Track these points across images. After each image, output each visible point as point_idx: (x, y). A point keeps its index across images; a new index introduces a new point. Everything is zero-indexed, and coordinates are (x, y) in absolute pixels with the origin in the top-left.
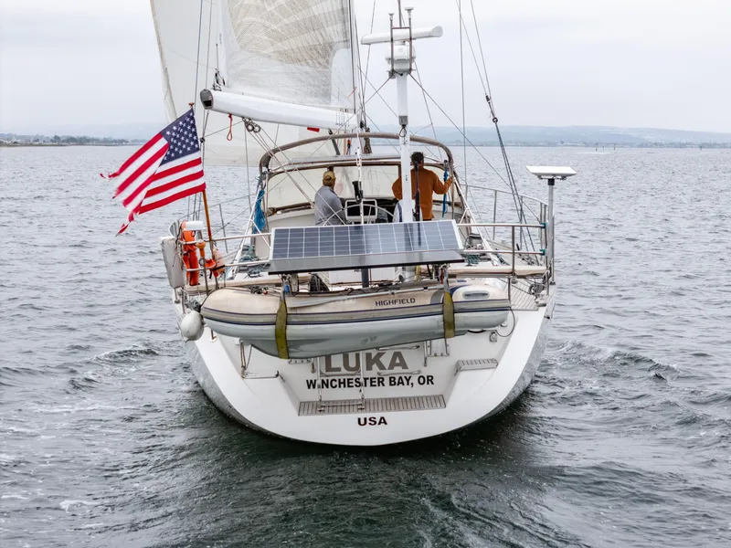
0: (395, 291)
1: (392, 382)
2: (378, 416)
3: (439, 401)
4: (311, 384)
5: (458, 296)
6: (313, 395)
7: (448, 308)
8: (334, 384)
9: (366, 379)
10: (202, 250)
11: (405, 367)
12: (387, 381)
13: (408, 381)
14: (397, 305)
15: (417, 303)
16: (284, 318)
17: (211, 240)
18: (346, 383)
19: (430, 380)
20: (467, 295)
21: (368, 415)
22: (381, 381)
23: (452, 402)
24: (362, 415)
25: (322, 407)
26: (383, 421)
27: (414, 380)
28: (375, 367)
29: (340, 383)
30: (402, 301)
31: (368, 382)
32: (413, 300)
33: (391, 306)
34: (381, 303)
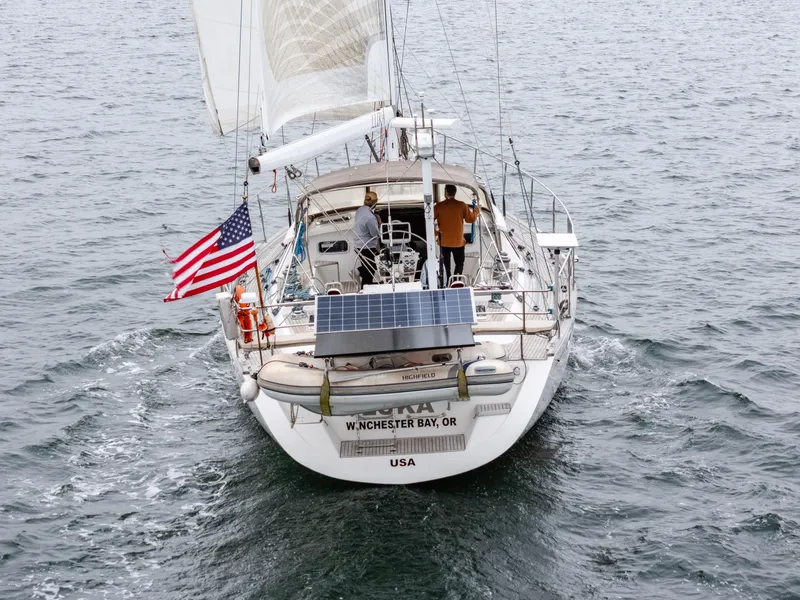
0: (419, 367)
1: (420, 423)
2: (407, 458)
3: (460, 442)
4: (350, 426)
5: (471, 371)
6: (352, 435)
7: (462, 382)
8: (370, 425)
9: (397, 421)
10: (255, 316)
11: (431, 410)
12: (415, 423)
13: (434, 422)
14: (421, 379)
15: (437, 378)
16: (327, 390)
17: (262, 307)
18: (381, 425)
19: (453, 421)
20: (478, 370)
21: (399, 457)
22: (410, 423)
23: (471, 444)
24: (394, 457)
25: (359, 449)
26: (412, 462)
27: (439, 421)
28: (405, 411)
29: (375, 425)
30: (424, 376)
31: (400, 424)
32: (433, 375)
33: (416, 380)
34: (407, 377)
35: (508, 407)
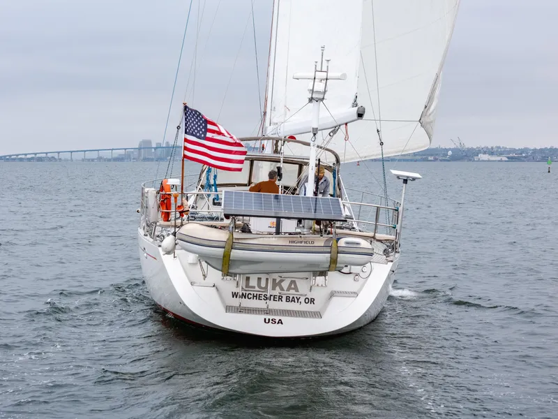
0: (302, 236)
1: (288, 299)
2: (277, 318)
3: (318, 315)
4: (235, 295)
5: (342, 243)
6: (236, 302)
7: (334, 250)
8: (250, 296)
9: (271, 296)
10: (176, 198)
11: (297, 291)
12: (284, 299)
13: (298, 300)
14: (303, 244)
15: (316, 244)
16: (231, 245)
17: (182, 193)
18: (258, 297)
19: (312, 301)
20: (347, 243)
21: (271, 317)
22: (280, 298)
23: (324, 317)
24: (267, 317)
25: (241, 310)
26: (280, 322)
27: (302, 300)
28: (278, 288)
29: (254, 296)
30: (306, 242)
31: (272, 298)
32: (313, 242)
34: (293, 242)
35: (356, 294)
